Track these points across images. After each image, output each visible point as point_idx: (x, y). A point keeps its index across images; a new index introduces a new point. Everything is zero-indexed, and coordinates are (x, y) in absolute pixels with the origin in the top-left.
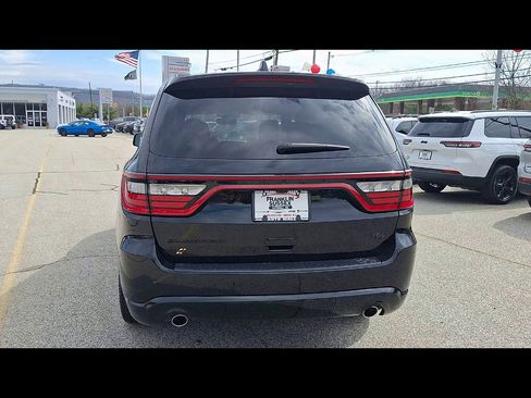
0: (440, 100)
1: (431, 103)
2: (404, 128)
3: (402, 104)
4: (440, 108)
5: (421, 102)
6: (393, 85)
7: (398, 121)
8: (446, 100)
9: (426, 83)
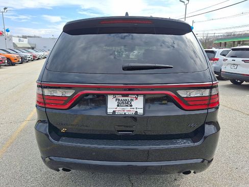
0: (243, 41)
1: (239, 43)
2: (224, 53)
3: (225, 43)
4: (243, 44)
5: (234, 42)
6: (222, 34)
7: (221, 50)
8: (246, 41)
9: (237, 33)
